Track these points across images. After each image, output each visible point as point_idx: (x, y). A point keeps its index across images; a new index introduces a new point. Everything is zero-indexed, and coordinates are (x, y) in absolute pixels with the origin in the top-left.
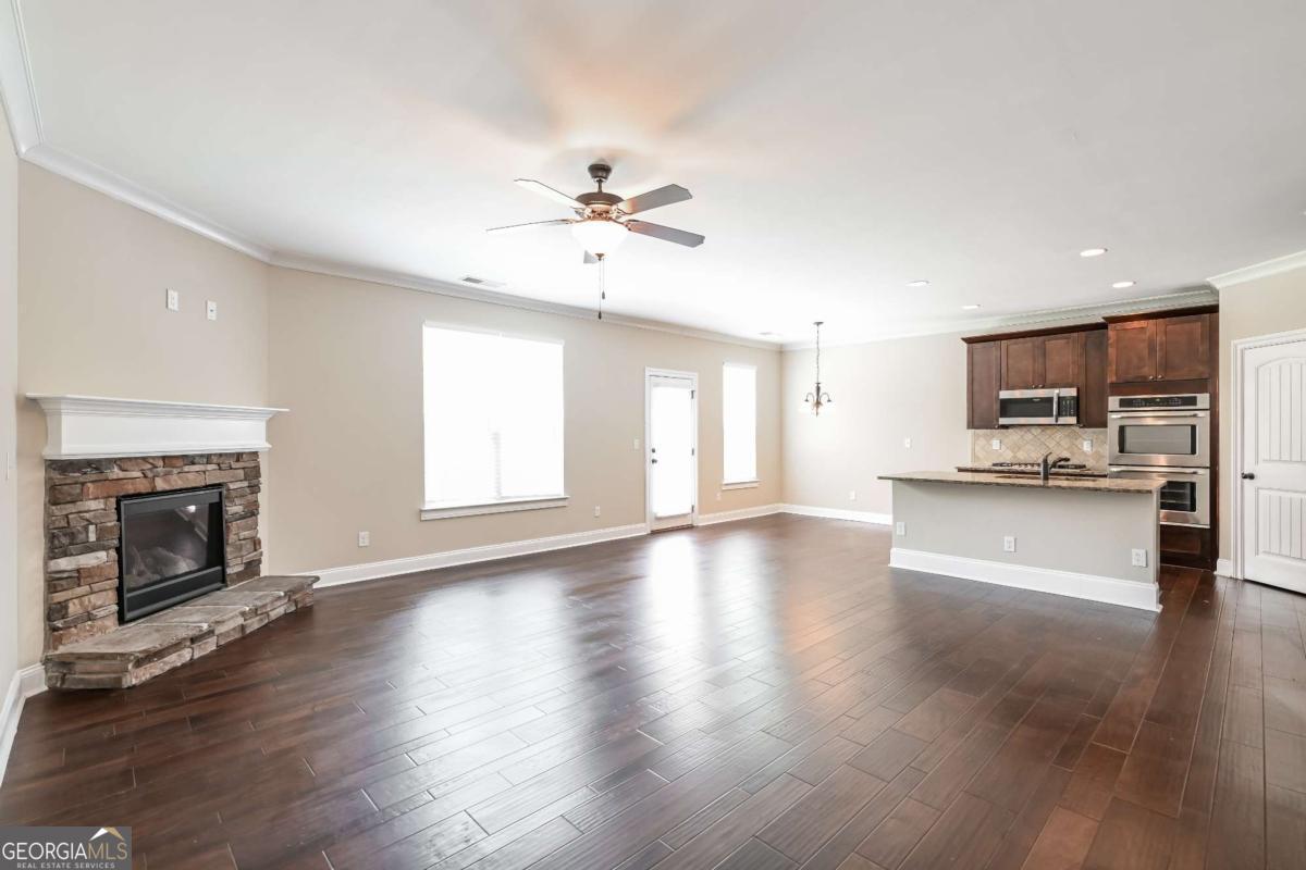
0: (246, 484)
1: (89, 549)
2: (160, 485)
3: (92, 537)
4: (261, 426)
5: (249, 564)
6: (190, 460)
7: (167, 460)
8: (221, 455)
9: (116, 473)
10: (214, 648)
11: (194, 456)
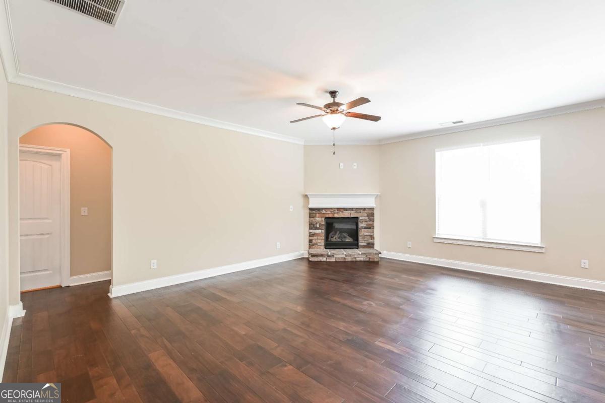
0: (367, 218)
1: (317, 228)
2: (336, 216)
3: (318, 226)
4: (373, 199)
5: (368, 244)
6: (345, 209)
7: (339, 209)
8: (357, 208)
9: (324, 211)
10: (334, 261)
11: (347, 209)
